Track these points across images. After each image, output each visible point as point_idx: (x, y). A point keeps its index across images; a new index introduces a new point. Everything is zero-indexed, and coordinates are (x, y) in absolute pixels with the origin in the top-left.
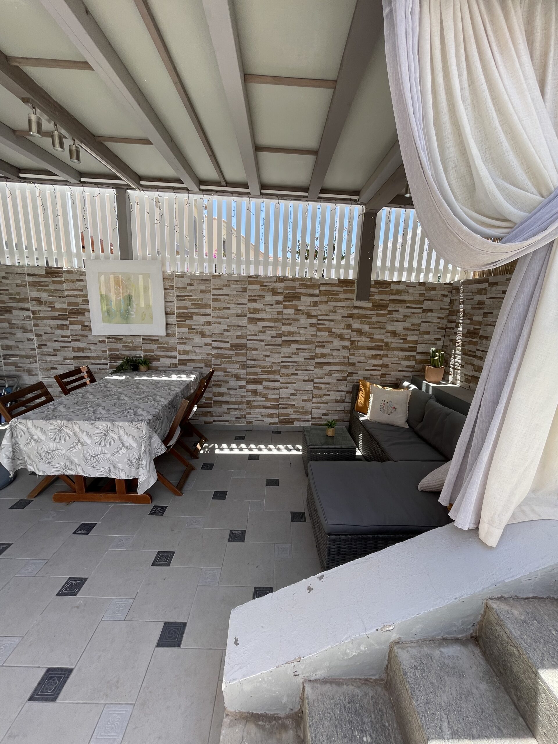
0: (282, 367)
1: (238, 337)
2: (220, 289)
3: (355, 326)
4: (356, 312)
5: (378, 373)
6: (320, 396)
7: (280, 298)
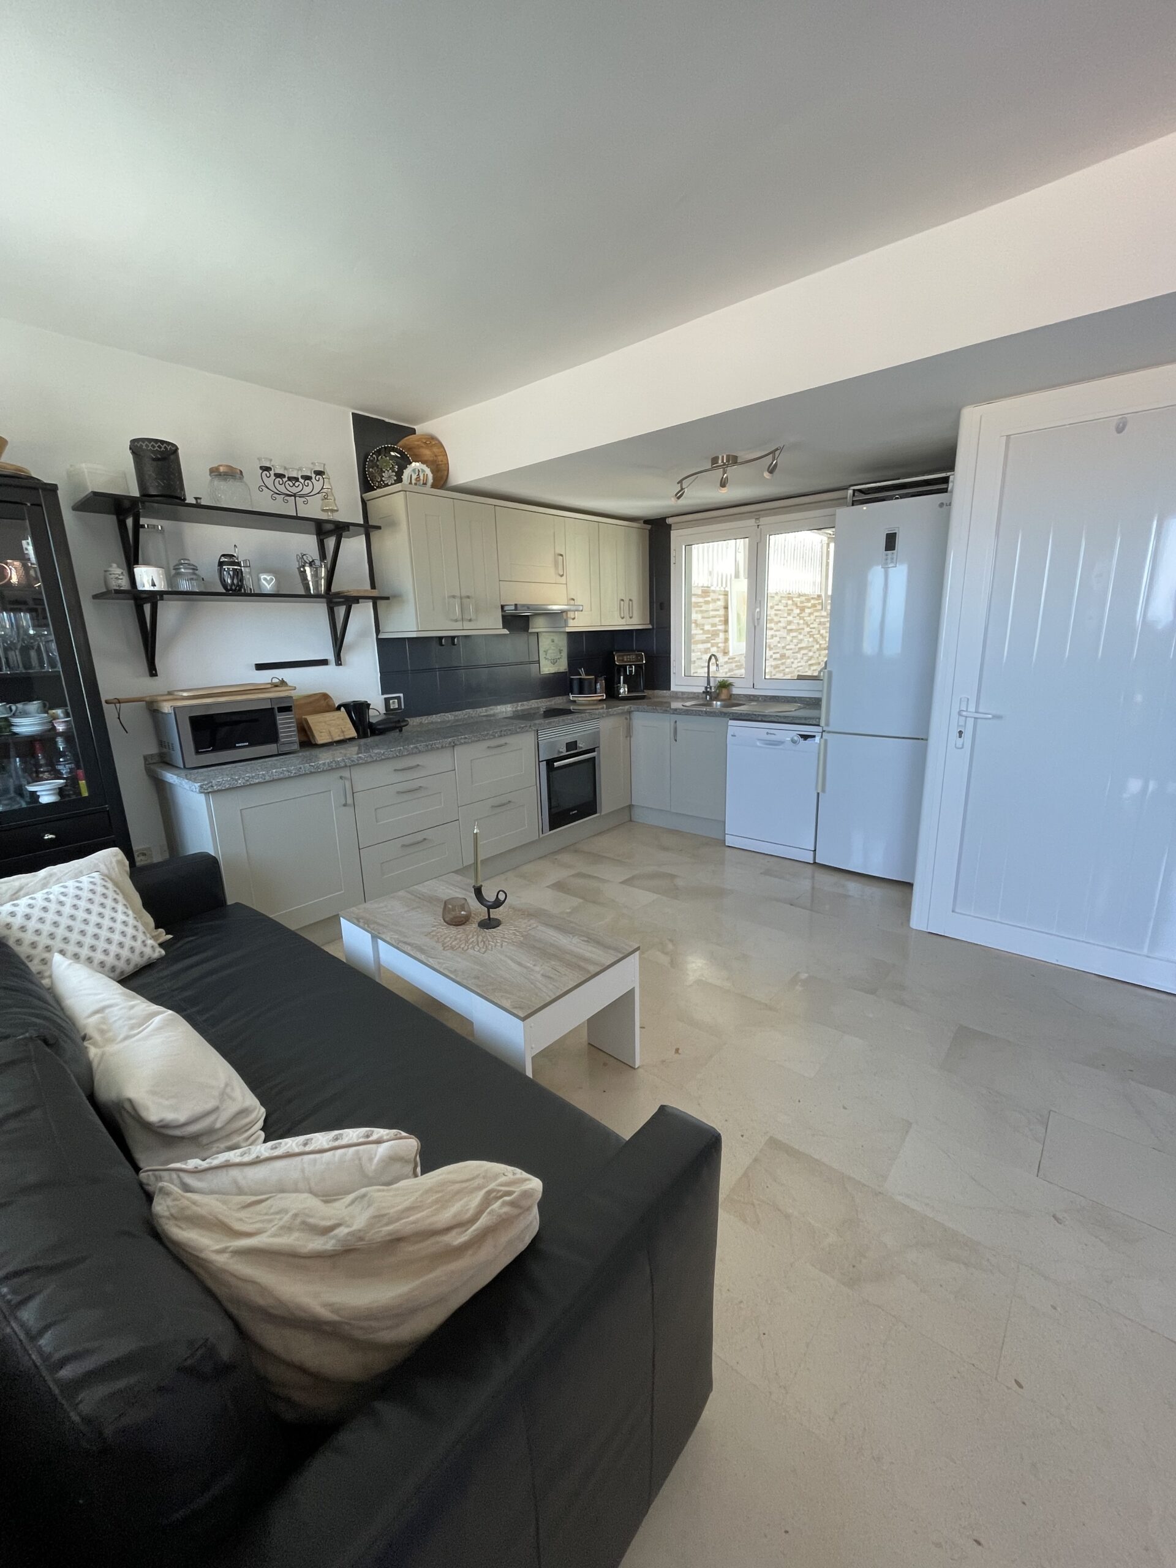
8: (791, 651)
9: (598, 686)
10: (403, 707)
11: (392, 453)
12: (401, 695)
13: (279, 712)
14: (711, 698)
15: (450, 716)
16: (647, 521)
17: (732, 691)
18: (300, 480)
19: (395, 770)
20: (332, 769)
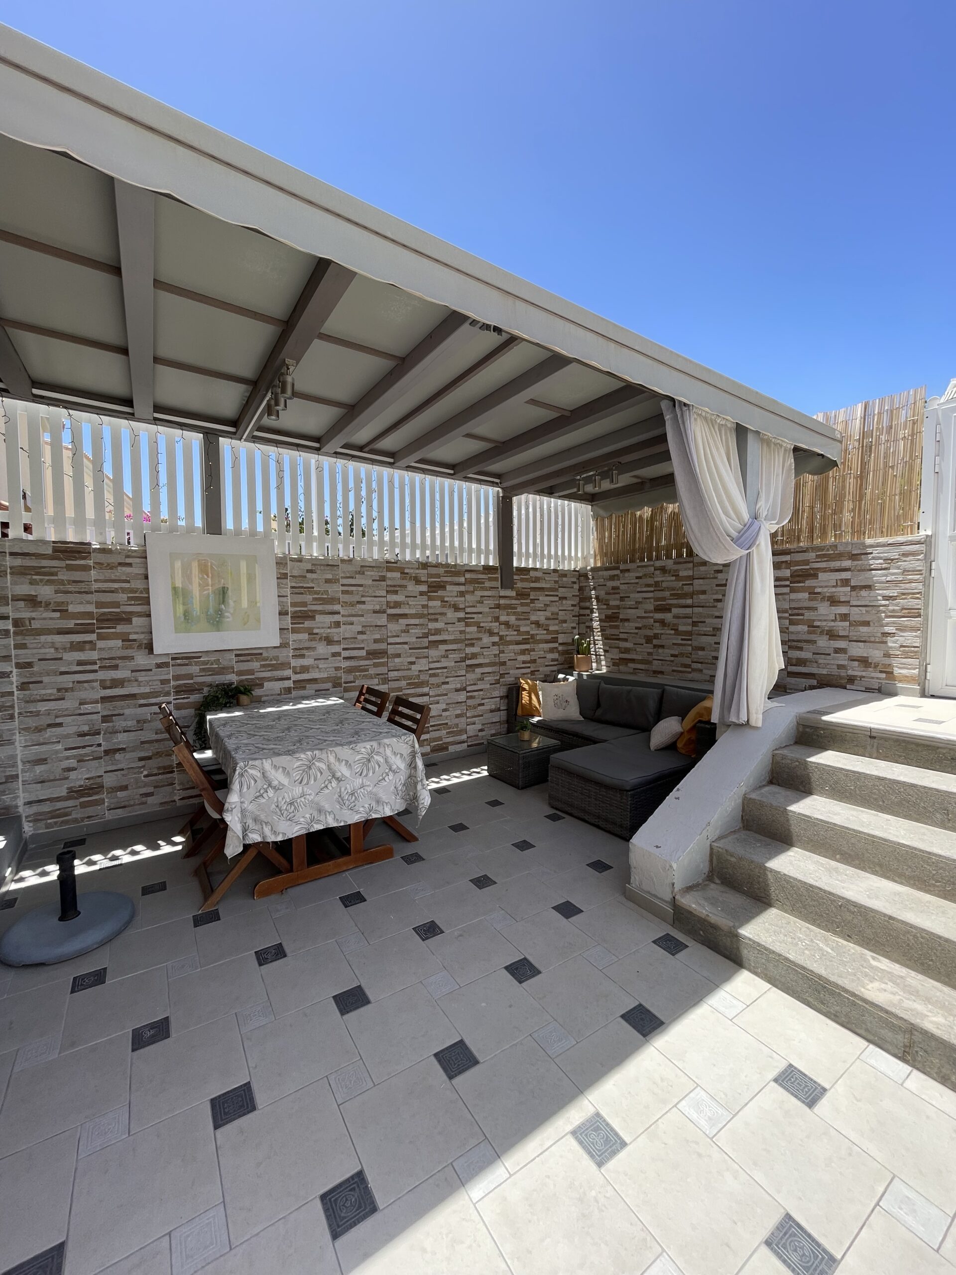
0: (432, 675)
1: (376, 641)
2: (352, 578)
3: (503, 618)
4: (502, 602)
5: (528, 670)
6: (475, 707)
7: (424, 588)
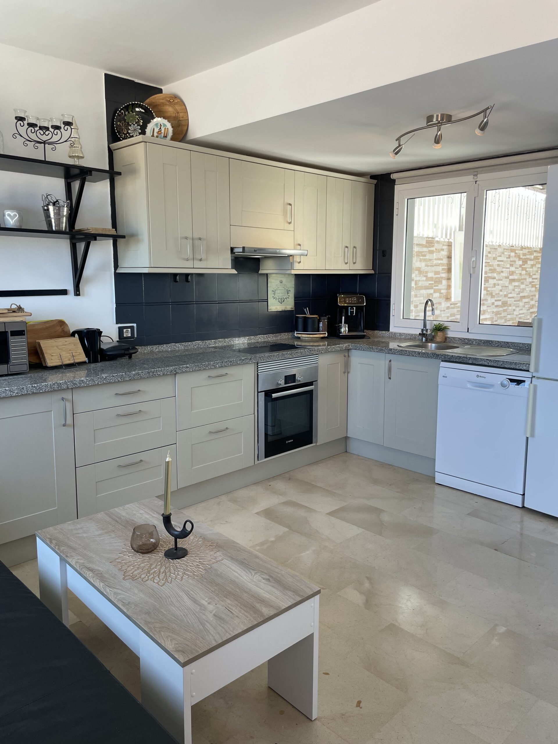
8: (513, 299)
9: (321, 325)
10: (136, 336)
11: (137, 109)
12: (135, 325)
13: (11, 336)
14: (426, 340)
15: (180, 346)
16: (373, 177)
17: (447, 334)
18: (51, 129)
19: (116, 394)
20: (55, 391)
